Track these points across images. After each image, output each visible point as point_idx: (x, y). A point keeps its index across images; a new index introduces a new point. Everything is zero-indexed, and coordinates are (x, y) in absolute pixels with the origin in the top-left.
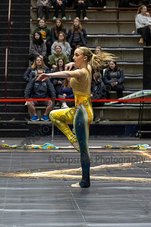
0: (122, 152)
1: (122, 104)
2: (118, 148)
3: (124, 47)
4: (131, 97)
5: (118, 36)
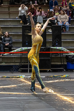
0: (11, 80)
1: (11, 55)
2: (9, 77)
3: (12, 25)
4: (16, 51)
5: (9, 19)
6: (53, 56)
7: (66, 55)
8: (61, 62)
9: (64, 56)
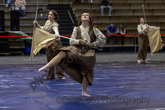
6: (11, 40)
7: (25, 40)
8: (20, 46)
9: (22, 40)
